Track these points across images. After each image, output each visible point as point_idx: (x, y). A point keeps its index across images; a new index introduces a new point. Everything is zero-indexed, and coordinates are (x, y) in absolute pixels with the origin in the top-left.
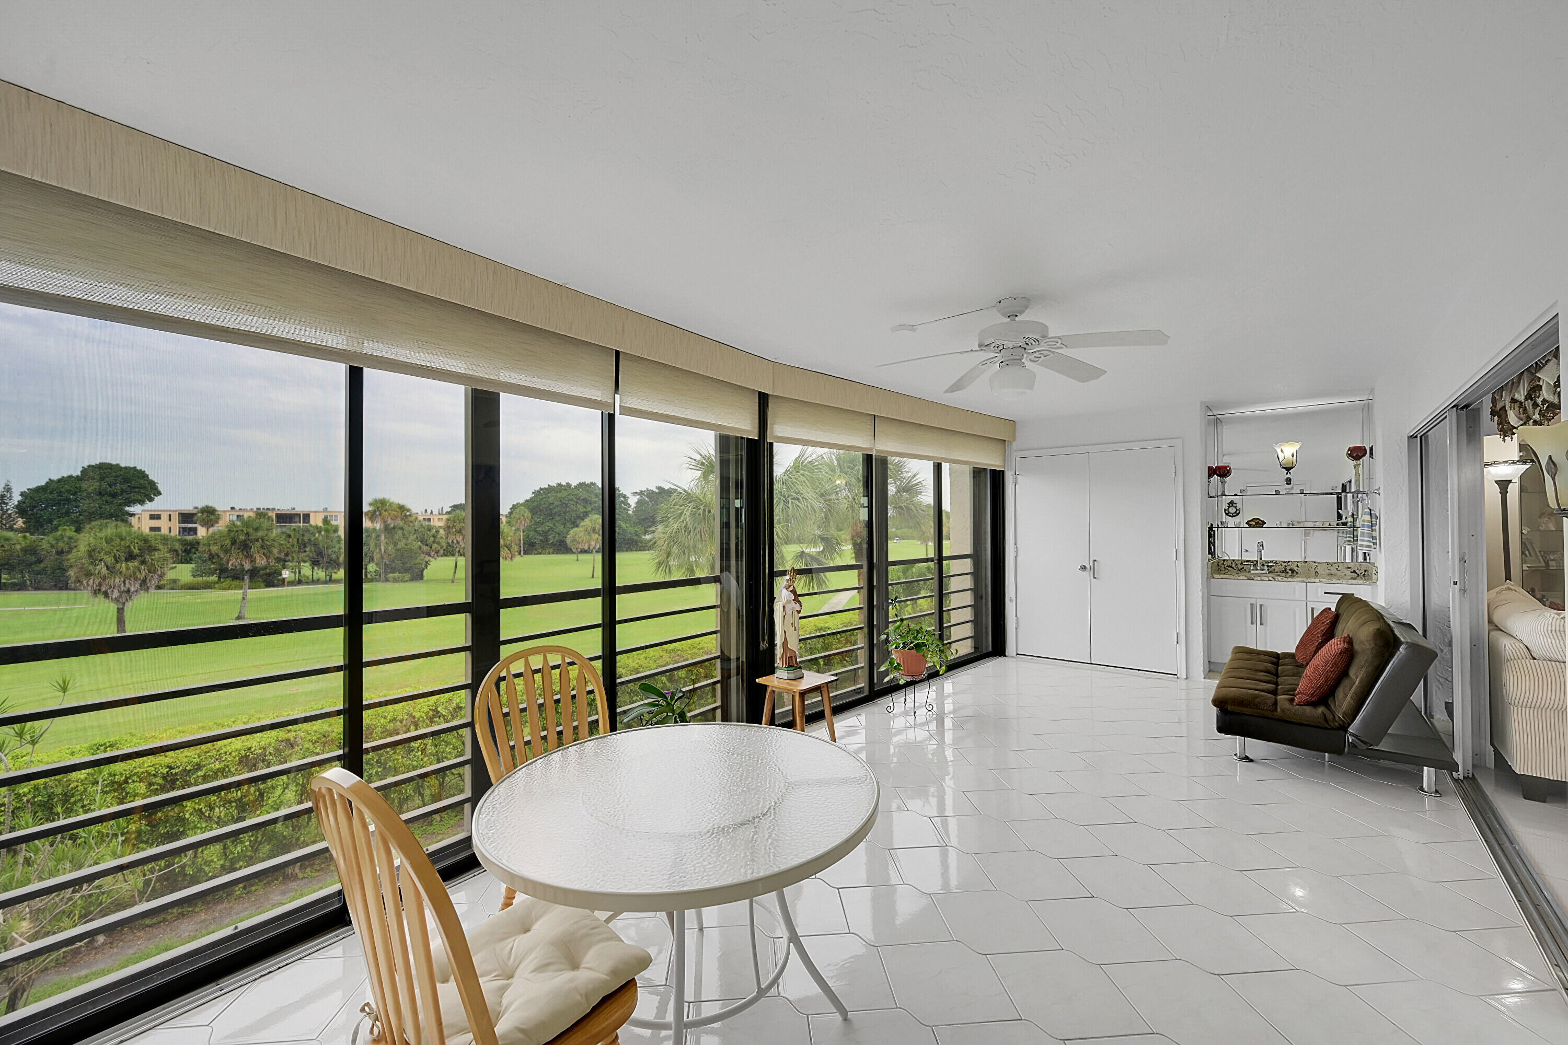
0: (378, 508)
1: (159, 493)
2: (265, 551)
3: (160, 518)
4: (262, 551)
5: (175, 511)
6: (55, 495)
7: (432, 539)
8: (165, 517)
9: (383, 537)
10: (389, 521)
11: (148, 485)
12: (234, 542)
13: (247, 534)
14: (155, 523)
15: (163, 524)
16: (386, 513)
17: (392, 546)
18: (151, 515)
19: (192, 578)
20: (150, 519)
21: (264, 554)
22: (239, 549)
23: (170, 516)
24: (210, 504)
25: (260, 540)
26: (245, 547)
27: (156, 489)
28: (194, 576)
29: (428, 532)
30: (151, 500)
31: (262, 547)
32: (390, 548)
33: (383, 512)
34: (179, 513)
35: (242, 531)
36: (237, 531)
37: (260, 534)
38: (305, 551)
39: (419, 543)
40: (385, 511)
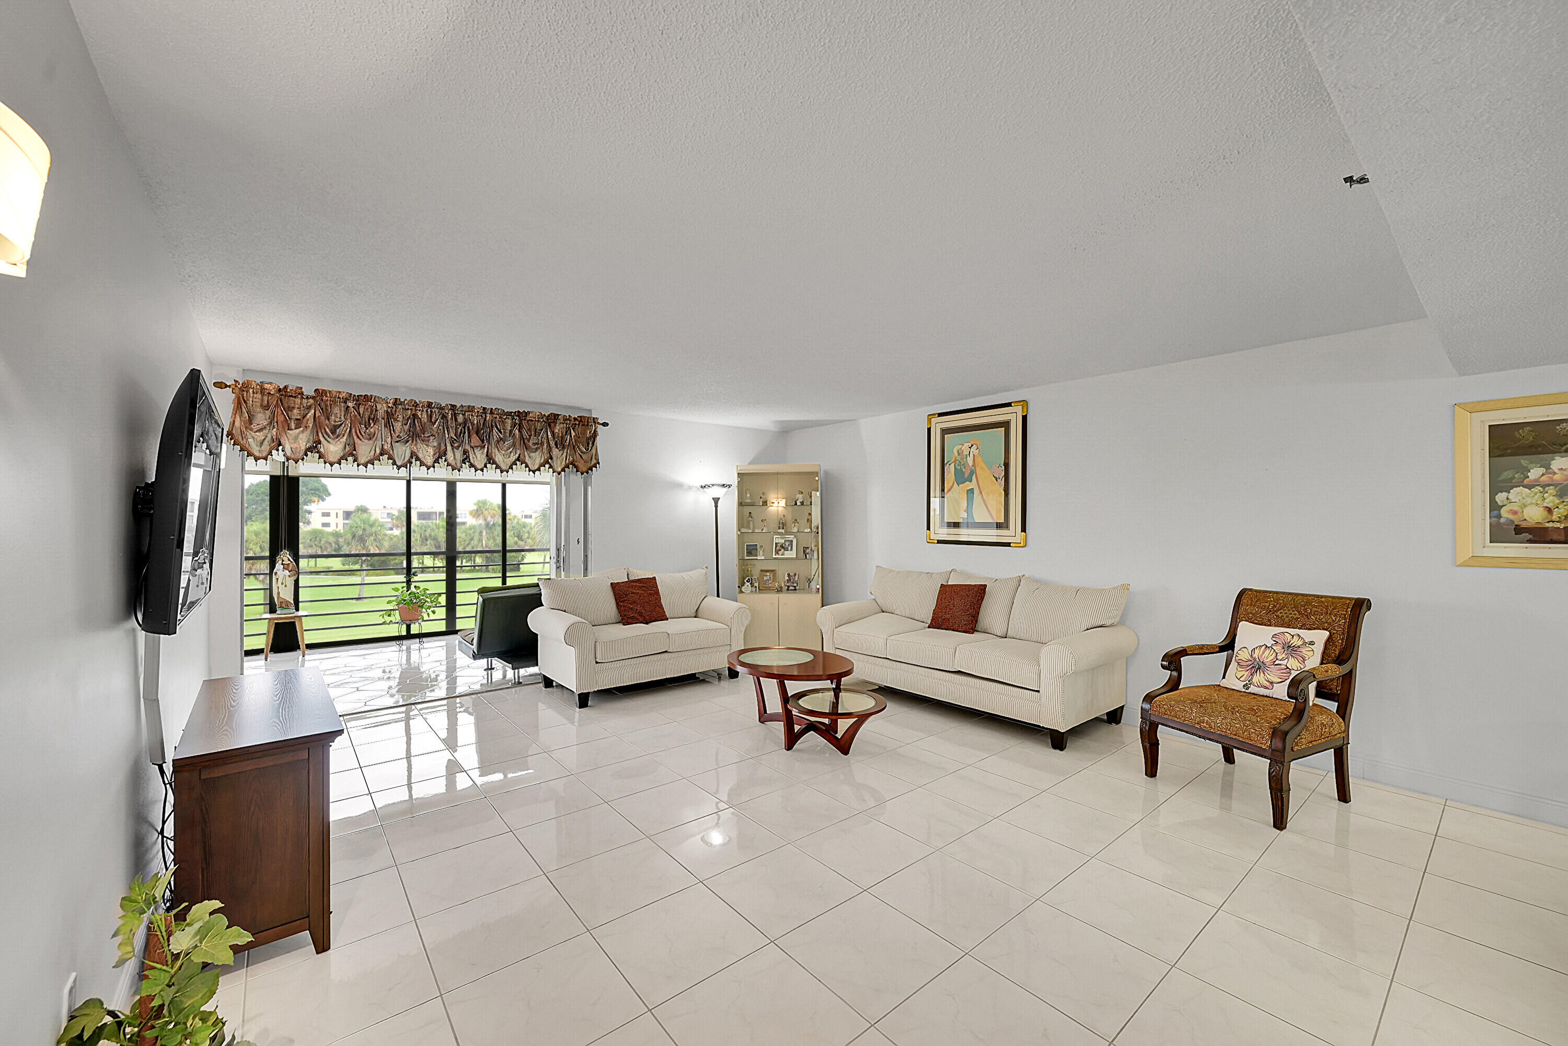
0: (480, 507)
1: (329, 494)
2: (378, 544)
3: (329, 516)
4: (375, 544)
5: (340, 509)
6: (254, 496)
7: (527, 535)
8: (333, 514)
9: (484, 533)
10: (489, 519)
11: (321, 488)
12: (354, 536)
13: (364, 530)
14: (326, 520)
15: (331, 520)
16: (486, 512)
17: (492, 541)
18: (323, 513)
19: (342, 566)
20: (323, 516)
21: (377, 546)
22: (358, 541)
23: (337, 513)
24: (364, 504)
25: (374, 535)
26: (362, 540)
27: (327, 490)
28: (344, 565)
29: (524, 529)
30: (323, 500)
31: (375, 540)
32: (490, 543)
33: (484, 510)
34: (344, 512)
35: (360, 527)
36: (357, 527)
37: (374, 529)
38: (427, 545)
39: (516, 538)
40: (486, 510)
